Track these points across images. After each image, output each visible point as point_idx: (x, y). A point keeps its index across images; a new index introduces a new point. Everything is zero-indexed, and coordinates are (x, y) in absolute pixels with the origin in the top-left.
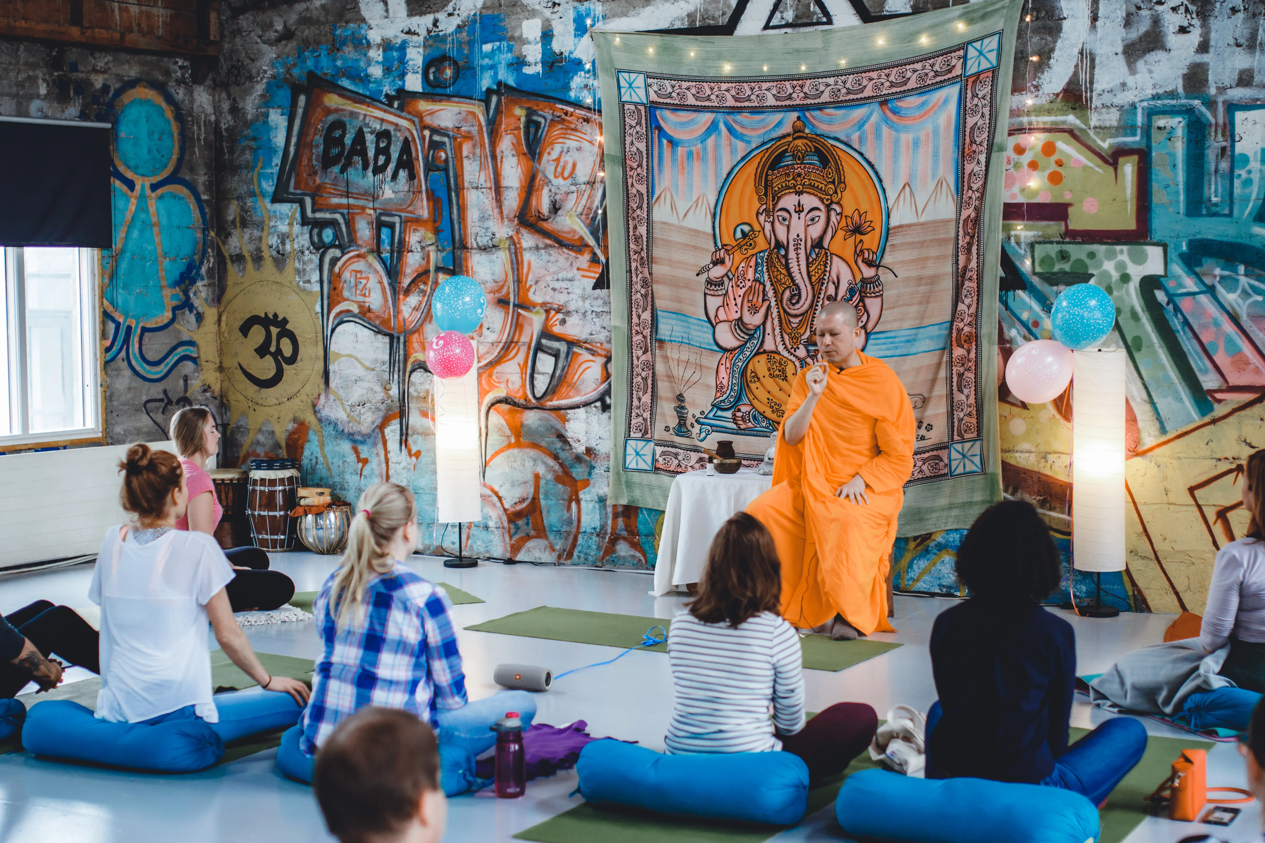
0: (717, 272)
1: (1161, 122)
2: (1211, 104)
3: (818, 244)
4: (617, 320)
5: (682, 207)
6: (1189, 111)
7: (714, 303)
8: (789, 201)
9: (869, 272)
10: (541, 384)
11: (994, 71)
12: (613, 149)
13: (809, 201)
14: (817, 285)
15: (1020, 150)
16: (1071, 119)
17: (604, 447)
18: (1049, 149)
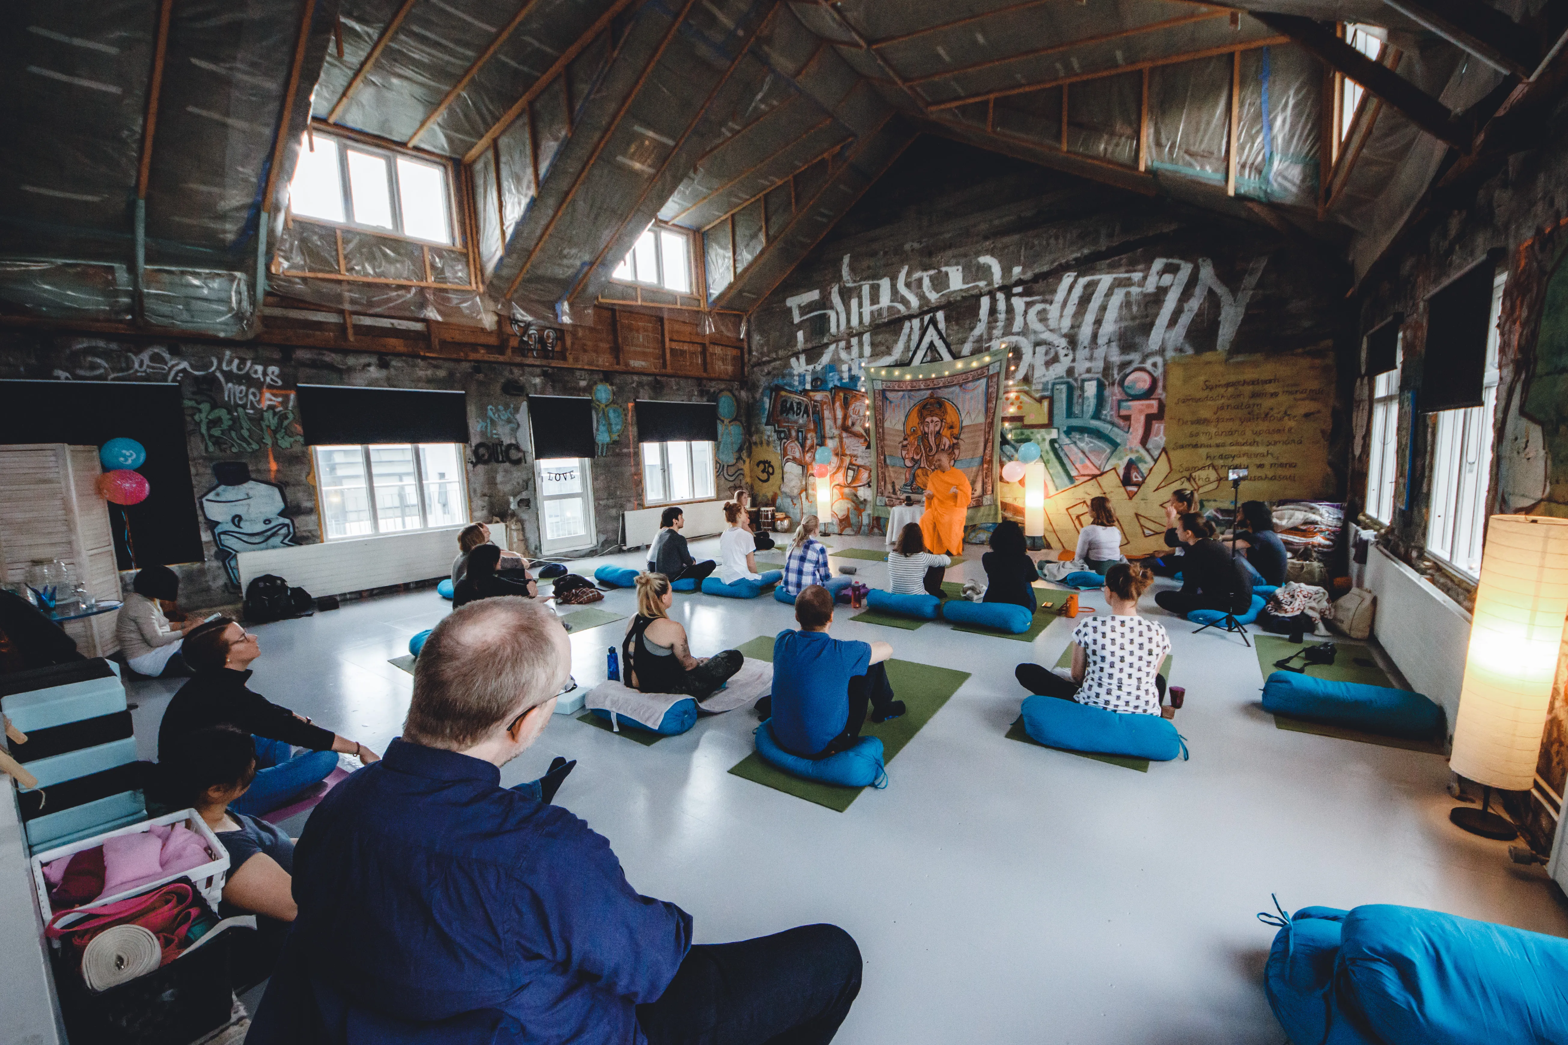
0: (905, 443)
1: (1058, 387)
2: (1076, 380)
3: (938, 432)
4: (873, 458)
5: (894, 422)
6: (1068, 383)
7: (904, 453)
8: (928, 419)
9: (955, 441)
10: (850, 479)
11: (998, 373)
12: (871, 405)
13: (935, 419)
14: (938, 446)
15: (1007, 399)
16: (1026, 388)
17: (870, 498)
18: (1017, 398)
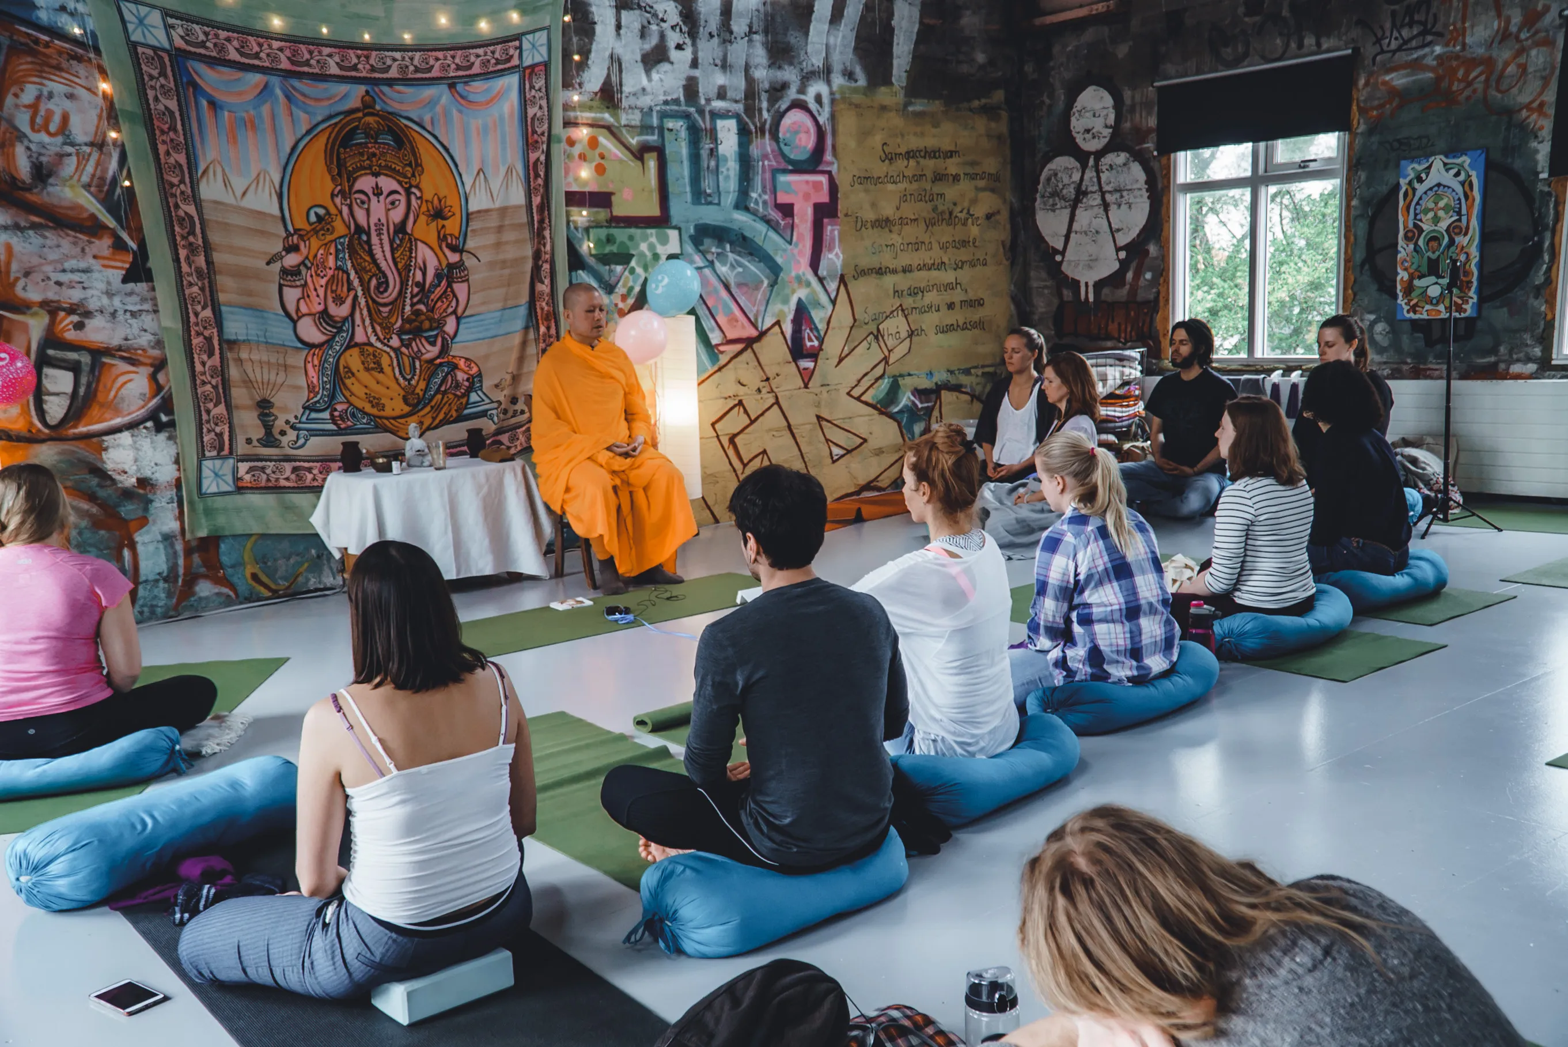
0: (291, 260)
1: (670, 124)
2: (701, 112)
3: (401, 228)
4: (170, 320)
5: (239, 184)
6: (687, 116)
7: (292, 295)
8: (366, 183)
9: (453, 258)
10: (56, 408)
11: (546, 65)
12: (127, 103)
13: (387, 183)
14: (404, 273)
15: (571, 143)
16: (607, 117)
17: (165, 473)
18: (593, 143)
